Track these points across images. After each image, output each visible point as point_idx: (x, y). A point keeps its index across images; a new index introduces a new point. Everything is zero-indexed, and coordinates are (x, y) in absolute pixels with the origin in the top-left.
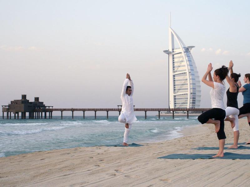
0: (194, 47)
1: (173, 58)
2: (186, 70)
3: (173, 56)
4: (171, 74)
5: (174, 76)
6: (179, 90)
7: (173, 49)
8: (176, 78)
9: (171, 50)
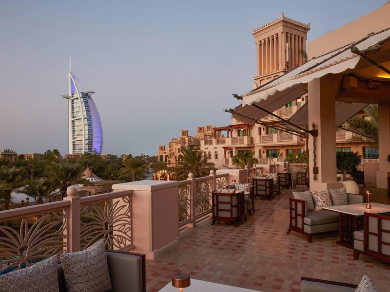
0: (94, 92)
1: (73, 103)
2: (81, 116)
3: (73, 100)
4: (71, 119)
5: (73, 121)
6: (78, 135)
7: (72, 94)
8: (76, 123)
9: (70, 95)
